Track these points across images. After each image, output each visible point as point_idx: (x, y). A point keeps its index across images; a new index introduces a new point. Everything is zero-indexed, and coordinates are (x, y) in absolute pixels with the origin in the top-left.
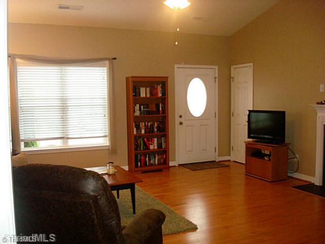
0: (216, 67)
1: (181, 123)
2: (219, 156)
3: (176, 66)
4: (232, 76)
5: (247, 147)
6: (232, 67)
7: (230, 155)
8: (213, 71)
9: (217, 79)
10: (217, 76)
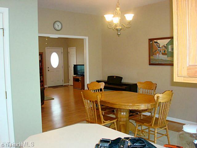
0: (62, 48)
1: (49, 70)
2: (64, 83)
3: (46, 48)
4: (69, 51)
5: (73, 78)
6: (69, 48)
7: (69, 83)
8: (61, 50)
9: (63, 53)
10: (62, 52)
